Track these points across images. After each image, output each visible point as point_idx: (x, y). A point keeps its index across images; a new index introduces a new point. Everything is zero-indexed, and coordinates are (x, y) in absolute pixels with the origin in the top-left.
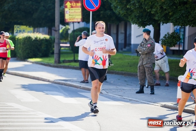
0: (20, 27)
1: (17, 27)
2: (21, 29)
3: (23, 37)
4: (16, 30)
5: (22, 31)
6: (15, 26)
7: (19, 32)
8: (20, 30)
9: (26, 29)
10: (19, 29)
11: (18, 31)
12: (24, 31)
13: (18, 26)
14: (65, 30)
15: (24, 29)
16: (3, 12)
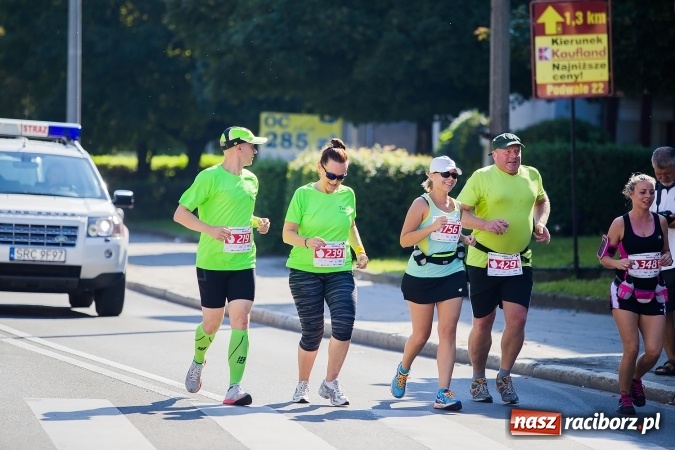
0: (284, 122)
1: (271, 121)
2: (290, 130)
5: (294, 140)
6: (264, 116)
7: (279, 140)
8: (283, 137)
9: (312, 129)
10: (278, 130)
11: (275, 136)
12: (302, 139)
13: (278, 116)
14: (465, 131)
15: (304, 131)
16: (220, 55)
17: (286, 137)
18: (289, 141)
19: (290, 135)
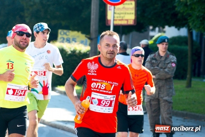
0: (68, 34)
1: (62, 33)
2: (70, 37)
4: (61, 38)
5: (71, 40)
6: (60, 31)
7: (65, 40)
9: (78, 37)
10: (65, 37)
12: (74, 40)
13: (65, 31)
15: (75, 37)
17: (68, 39)
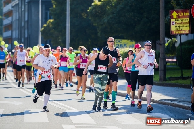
0: (121, 41)
1: (117, 41)
2: (122, 43)
3: (124, 52)
4: (116, 45)
5: (123, 46)
7: (119, 46)
8: (120, 45)
9: (128, 43)
10: (119, 44)
12: (125, 46)
13: (119, 40)
15: (126, 44)
16: (102, 25)
17: (121, 45)
18: (122, 46)
19: (122, 45)
